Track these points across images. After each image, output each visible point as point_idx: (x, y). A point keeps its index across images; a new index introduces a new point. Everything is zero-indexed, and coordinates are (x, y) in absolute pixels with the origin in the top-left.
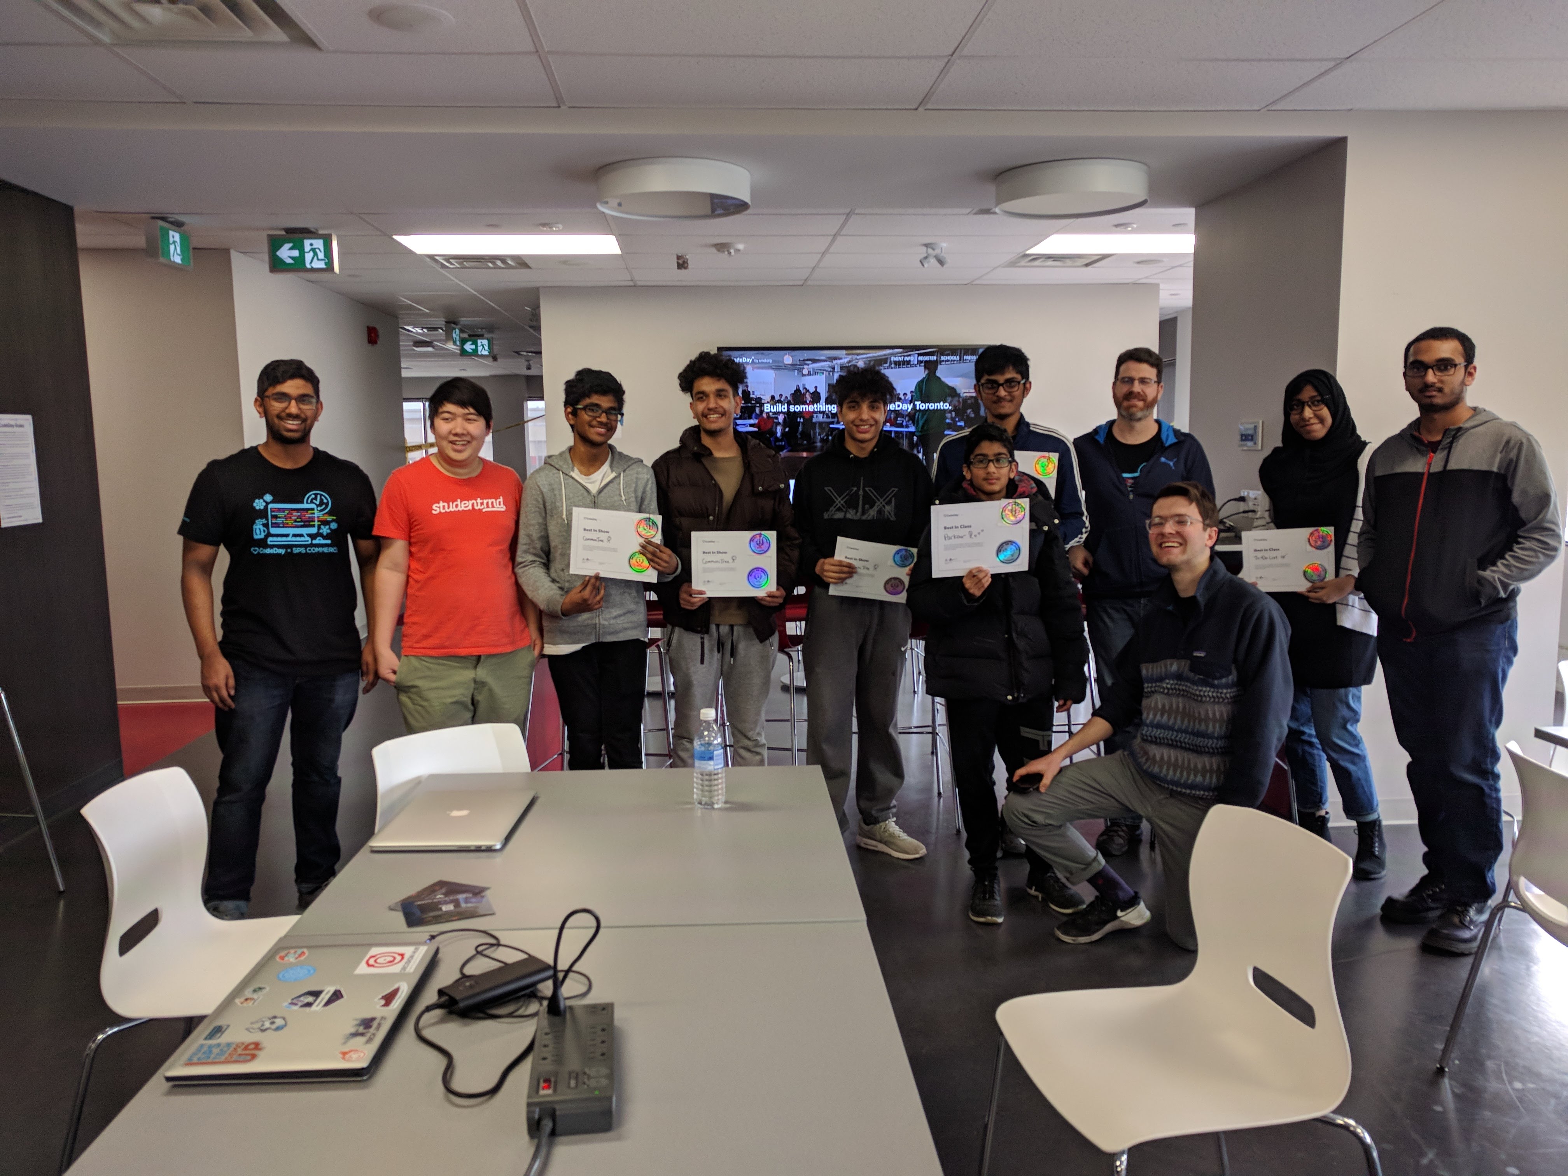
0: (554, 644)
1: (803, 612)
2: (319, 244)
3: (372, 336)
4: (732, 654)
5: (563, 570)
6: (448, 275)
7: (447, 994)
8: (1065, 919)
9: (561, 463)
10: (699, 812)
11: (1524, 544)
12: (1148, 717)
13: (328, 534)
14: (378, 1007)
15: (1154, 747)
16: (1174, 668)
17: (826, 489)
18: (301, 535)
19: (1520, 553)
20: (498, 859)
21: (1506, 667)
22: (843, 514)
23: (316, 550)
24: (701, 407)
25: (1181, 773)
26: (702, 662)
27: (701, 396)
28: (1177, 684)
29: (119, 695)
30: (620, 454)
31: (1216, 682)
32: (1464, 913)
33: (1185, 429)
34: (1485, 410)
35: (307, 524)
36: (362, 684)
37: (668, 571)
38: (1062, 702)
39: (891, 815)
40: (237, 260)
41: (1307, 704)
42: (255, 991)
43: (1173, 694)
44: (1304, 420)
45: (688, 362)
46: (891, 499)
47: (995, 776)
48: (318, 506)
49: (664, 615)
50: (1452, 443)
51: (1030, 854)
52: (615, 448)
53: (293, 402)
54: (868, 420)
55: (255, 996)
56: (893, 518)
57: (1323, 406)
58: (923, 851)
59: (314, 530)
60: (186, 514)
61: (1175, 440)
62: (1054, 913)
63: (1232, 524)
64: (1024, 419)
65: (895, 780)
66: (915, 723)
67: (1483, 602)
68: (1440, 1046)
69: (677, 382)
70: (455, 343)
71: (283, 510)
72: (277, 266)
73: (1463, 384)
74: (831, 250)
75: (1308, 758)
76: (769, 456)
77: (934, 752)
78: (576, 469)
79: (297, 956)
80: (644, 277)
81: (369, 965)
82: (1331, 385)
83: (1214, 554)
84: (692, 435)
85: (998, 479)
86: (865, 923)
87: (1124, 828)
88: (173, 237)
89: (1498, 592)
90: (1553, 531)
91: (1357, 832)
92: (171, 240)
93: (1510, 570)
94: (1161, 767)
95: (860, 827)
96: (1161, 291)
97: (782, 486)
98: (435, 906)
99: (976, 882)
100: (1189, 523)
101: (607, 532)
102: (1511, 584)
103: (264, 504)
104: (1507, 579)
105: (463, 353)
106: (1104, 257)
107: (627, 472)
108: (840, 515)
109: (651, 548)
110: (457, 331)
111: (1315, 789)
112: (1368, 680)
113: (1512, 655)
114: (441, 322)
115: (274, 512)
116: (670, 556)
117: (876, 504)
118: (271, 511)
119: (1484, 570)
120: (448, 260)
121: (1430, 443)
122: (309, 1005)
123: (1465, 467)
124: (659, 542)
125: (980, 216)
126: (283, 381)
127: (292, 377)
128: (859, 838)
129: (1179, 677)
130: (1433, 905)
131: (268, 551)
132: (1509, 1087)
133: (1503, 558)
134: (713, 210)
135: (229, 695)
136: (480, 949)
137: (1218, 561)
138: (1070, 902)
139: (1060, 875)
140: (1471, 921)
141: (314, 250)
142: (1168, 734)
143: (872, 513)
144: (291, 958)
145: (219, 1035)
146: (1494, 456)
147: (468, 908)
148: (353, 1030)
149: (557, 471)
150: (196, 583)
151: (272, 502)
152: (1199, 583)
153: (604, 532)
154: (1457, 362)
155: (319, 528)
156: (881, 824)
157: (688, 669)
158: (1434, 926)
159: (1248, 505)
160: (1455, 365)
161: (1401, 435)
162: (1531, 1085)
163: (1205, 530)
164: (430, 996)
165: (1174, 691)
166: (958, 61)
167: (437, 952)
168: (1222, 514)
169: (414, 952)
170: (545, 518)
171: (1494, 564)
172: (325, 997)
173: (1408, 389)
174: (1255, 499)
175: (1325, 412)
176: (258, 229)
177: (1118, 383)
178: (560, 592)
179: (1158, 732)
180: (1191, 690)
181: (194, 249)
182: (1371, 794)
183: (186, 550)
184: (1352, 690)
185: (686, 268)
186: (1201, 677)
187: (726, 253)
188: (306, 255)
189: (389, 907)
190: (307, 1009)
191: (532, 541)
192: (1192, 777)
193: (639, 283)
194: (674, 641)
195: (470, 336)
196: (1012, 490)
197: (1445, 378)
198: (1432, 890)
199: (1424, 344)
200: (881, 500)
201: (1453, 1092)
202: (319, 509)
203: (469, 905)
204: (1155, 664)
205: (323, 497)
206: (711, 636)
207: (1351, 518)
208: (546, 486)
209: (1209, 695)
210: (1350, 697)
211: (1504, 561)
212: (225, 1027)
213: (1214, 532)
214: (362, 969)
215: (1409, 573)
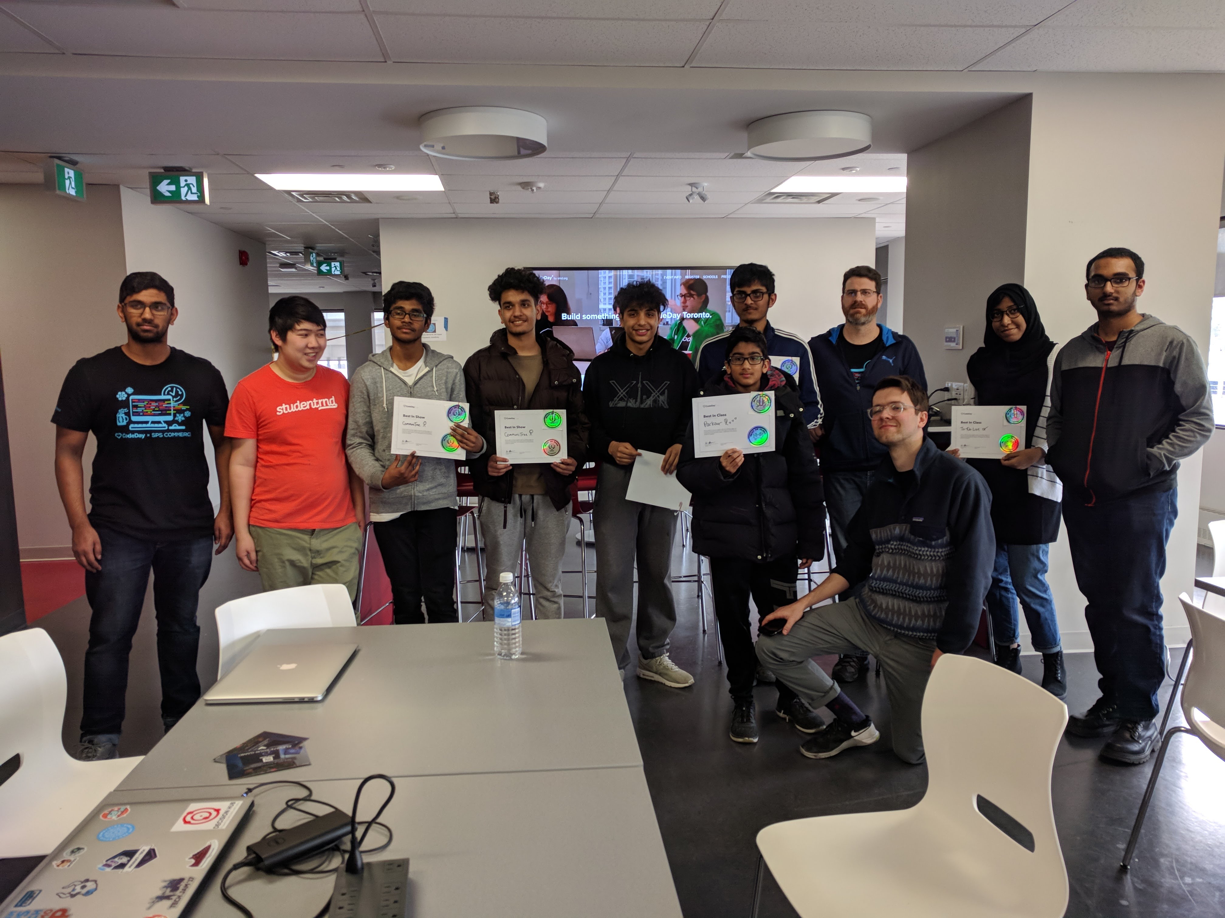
0: (378, 513)
1: (593, 483)
2: (192, 180)
3: (243, 258)
4: (533, 519)
5: (384, 451)
6: (303, 208)
7: (255, 853)
8: (809, 738)
9: (382, 360)
10: (499, 662)
11: (1184, 426)
12: (876, 572)
13: (182, 421)
14: (187, 867)
15: (881, 596)
16: (897, 531)
17: (611, 382)
18: (159, 422)
19: (1181, 433)
20: (319, 709)
21: (1169, 528)
22: (625, 402)
23: (173, 434)
24: (508, 314)
25: (904, 619)
26: (505, 527)
27: (508, 305)
28: (899, 545)
29: (21, 555)
30: (433, 351)
31: (933, 543)
32: (1134, 729)
33: (901, 333)
34: (1151, 316)
35: (164, 412)
36: (216, 547)
37: (475, 450)
38: (805, 561)
39: (665, 651)
40: (126, 195)
41: (1004, 556)
42: (73, 852)
43: (896, 553)
44: (1003, 326)
45: (496, 277)
46: (664, 390)
47: (751, 619)
48: (173, 397)
49: (474, 486)
50: (1125, 342)
51: (779, 685)
52: (429, 346)
53: (147, 309)
54: (645, 325)
55: (72, 858)
56: (666, 406)
57: (1018, 314)
58: (692, 681)
59: (170, 418)
60: (59, 405)
61: (894, 342)
62: (800, 733)
63: (938, 410)
64: (770, 325)
65: (666, 623)
66: (684, 572)
67: (1152, 474)
68: (1122, 846)
69: (487, 293)
70: (312, 265)
71: (142, 401)
72: (157, 198)
73: (1135, 295)
74: (615, 188)
75: (1003, 599)
76: (564, 355)
77: (700, 596)
78: (395, 365)
79: (119, 813)
80: (463, 211)
81: (185, 822)
82: (1025, 297)
83: (927, 435)
84: (500, 337)
85: (752, 374)
86: (642, 769)
87: (855, 659)
88: (68, 173)
89: (1164, 466)
90: (1208, 415)
91: (1043, 661)
92: (66, 177)
93: (1173, 447)
94: (887, 614)
95: (640, 661)
96: (877, 224)
97: (575, 380)
98: (257, 758)
99: (736, 708)
100: (902, 409)
101: (423, 418)
102: (1175, 460)
103: (126, 396)
104: (1171, 455)
105: (320, 273)
106: (833, 195)
107: (439, 367)
108: (622, 404)
109: (460, 431)
110: (314, 254)
111: (1009, 626)
112: (1053, 538)
113: (1173, 518)
114: (300, 247)
115: (134, 402)
116: (476, 438)
117: (652, 395)
118: (132, 402)
119: (1152, 447)
120: (302, 196)
121: (1108, 343)
122: (122, 866)
123: (1137, 363)
124: (467, 426)
125: (735, 160)
126: (139, 291)
127: (146, 288)
128: (638, 670)
129: (901, 539)
130: (1107, 723)
131: (130, 436)
132: (1181, 882)
133: (1168, 438)
134: (519, 152)
135: (96, 559)
136: (290, 803)
137: (930, 441)
138: (813, 723)
139: (803, 701)
140: (1140, 737)
141: (188, 185)
142: (893, 586)
143: (649, 402)
144: (114, 817)
145: (29, 902)
146: (1160, 354)
147: (287, 759)
148: (159, 893)
149: (379, 367)
150: (68, 464)
151: (133, 394)
152: (916, 458)
153: (421, 417)
154: (1130, 276)
155: (175, 416)
156: (657, 658)
157: (496, 531)
158: (1109, 741)
159: (952, 394)
160: (1130, 279)
161: (1082, 337)
162: (1199, 880)
163: (917, 414)
164: (239, 854)
165: (897, 551)
166: (717, 24)
167: (252, 805)
168: (932, 401)
169: (230, 808)
170: (369, 407)
171: (1160, 442)
172: (138, 857)
173: (1089, 298)
174: (958, 389)
175: (1021, 319)
176: (144, 168)
177: (845, 295)
178: (382, 469)
179: (884, 585)
180: (911, 550)
181: (89, 184)
182: (1055, 631)
183: (59, 436)
184: (1042, 546)
185: (497, 202)
186: (921, 539)
187: (530, 190)
188: (182, 189)
189: (214, 759)
190: (120, 871)
191: (359, 426)
192: (913, 621)
193: (460, 216)
194: (484, 508)
195: (325, 259)
196: (764, 383)
197: (1120, 289)
198: (1107, 710)
199: (1103, 261)
200: (656, 392)
201: (1135, 888)
202: (175, 399)
203: (287, 756)
204: (882, 528)
205: (178, 390)
206: (514, 503)
207: (1041, 405)
208: (370, 380)
209: (927, 554)
210: (1041, 552)
211: (1168, 440)
212: (38, 892)
213: (924, 415)
214: (179, 826)
215: (1091, 451)
